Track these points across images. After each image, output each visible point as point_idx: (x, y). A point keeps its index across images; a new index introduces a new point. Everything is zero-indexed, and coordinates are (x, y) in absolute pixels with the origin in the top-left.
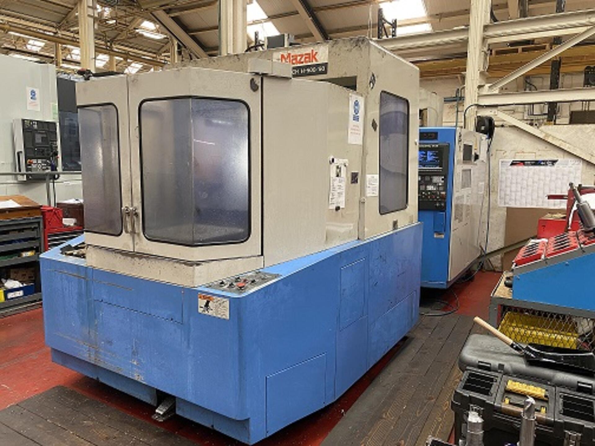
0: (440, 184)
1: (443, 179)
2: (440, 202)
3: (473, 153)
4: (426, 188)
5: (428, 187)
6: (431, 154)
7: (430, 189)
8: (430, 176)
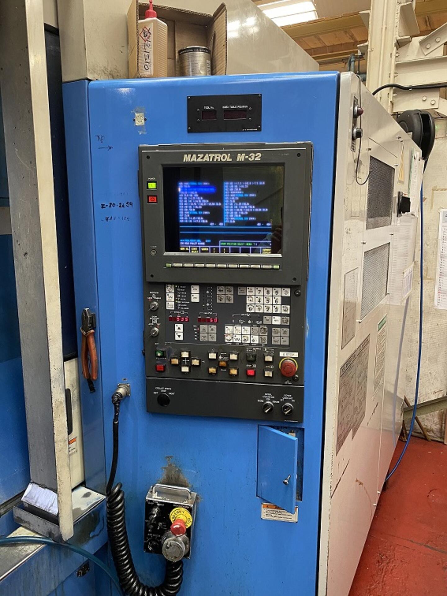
0: (277, 321)
1: (285, 301)
2: (278, 394)
3: (395, 195)
4: (221, 334)
5: (229, 329)
6: (240, 192)
7: (238, 339)
8: (236, 286)
